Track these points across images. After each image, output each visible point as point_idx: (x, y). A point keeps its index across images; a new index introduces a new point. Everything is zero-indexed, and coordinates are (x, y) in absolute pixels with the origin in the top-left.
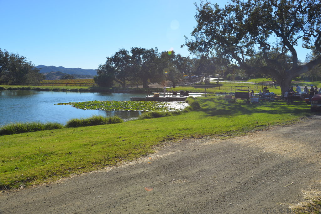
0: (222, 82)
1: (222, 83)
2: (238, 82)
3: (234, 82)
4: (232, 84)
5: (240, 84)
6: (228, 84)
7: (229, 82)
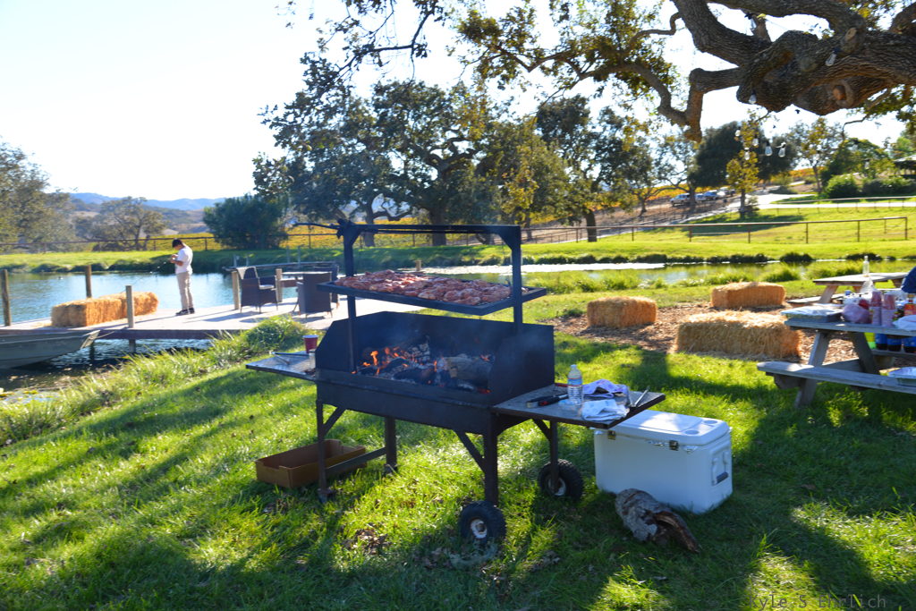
0: (805, 209)
1: (803, 213)
2: (872, 204)
3: (852, 205)
4: (847, 211)
5: (876, 210)
6: (831, 212)
7: (835, 205)
